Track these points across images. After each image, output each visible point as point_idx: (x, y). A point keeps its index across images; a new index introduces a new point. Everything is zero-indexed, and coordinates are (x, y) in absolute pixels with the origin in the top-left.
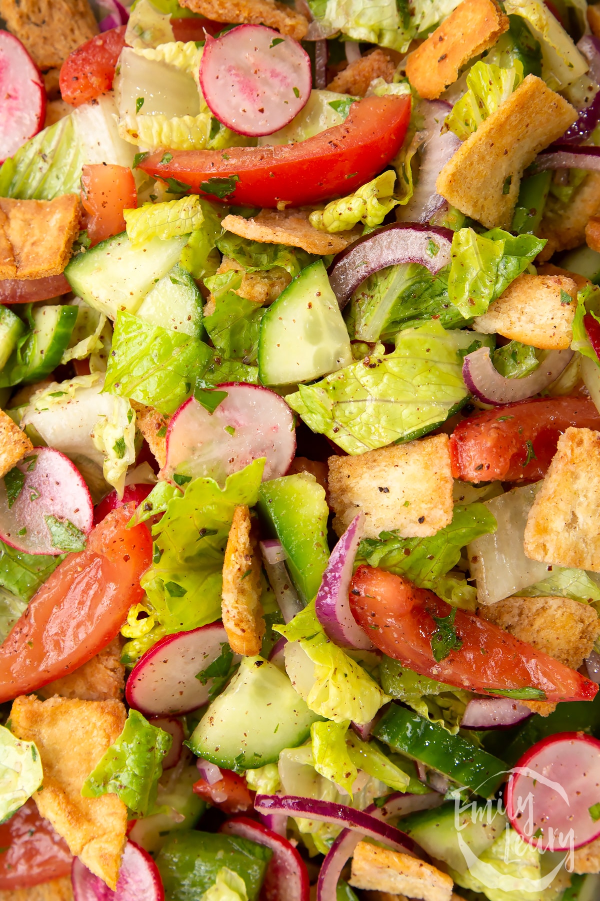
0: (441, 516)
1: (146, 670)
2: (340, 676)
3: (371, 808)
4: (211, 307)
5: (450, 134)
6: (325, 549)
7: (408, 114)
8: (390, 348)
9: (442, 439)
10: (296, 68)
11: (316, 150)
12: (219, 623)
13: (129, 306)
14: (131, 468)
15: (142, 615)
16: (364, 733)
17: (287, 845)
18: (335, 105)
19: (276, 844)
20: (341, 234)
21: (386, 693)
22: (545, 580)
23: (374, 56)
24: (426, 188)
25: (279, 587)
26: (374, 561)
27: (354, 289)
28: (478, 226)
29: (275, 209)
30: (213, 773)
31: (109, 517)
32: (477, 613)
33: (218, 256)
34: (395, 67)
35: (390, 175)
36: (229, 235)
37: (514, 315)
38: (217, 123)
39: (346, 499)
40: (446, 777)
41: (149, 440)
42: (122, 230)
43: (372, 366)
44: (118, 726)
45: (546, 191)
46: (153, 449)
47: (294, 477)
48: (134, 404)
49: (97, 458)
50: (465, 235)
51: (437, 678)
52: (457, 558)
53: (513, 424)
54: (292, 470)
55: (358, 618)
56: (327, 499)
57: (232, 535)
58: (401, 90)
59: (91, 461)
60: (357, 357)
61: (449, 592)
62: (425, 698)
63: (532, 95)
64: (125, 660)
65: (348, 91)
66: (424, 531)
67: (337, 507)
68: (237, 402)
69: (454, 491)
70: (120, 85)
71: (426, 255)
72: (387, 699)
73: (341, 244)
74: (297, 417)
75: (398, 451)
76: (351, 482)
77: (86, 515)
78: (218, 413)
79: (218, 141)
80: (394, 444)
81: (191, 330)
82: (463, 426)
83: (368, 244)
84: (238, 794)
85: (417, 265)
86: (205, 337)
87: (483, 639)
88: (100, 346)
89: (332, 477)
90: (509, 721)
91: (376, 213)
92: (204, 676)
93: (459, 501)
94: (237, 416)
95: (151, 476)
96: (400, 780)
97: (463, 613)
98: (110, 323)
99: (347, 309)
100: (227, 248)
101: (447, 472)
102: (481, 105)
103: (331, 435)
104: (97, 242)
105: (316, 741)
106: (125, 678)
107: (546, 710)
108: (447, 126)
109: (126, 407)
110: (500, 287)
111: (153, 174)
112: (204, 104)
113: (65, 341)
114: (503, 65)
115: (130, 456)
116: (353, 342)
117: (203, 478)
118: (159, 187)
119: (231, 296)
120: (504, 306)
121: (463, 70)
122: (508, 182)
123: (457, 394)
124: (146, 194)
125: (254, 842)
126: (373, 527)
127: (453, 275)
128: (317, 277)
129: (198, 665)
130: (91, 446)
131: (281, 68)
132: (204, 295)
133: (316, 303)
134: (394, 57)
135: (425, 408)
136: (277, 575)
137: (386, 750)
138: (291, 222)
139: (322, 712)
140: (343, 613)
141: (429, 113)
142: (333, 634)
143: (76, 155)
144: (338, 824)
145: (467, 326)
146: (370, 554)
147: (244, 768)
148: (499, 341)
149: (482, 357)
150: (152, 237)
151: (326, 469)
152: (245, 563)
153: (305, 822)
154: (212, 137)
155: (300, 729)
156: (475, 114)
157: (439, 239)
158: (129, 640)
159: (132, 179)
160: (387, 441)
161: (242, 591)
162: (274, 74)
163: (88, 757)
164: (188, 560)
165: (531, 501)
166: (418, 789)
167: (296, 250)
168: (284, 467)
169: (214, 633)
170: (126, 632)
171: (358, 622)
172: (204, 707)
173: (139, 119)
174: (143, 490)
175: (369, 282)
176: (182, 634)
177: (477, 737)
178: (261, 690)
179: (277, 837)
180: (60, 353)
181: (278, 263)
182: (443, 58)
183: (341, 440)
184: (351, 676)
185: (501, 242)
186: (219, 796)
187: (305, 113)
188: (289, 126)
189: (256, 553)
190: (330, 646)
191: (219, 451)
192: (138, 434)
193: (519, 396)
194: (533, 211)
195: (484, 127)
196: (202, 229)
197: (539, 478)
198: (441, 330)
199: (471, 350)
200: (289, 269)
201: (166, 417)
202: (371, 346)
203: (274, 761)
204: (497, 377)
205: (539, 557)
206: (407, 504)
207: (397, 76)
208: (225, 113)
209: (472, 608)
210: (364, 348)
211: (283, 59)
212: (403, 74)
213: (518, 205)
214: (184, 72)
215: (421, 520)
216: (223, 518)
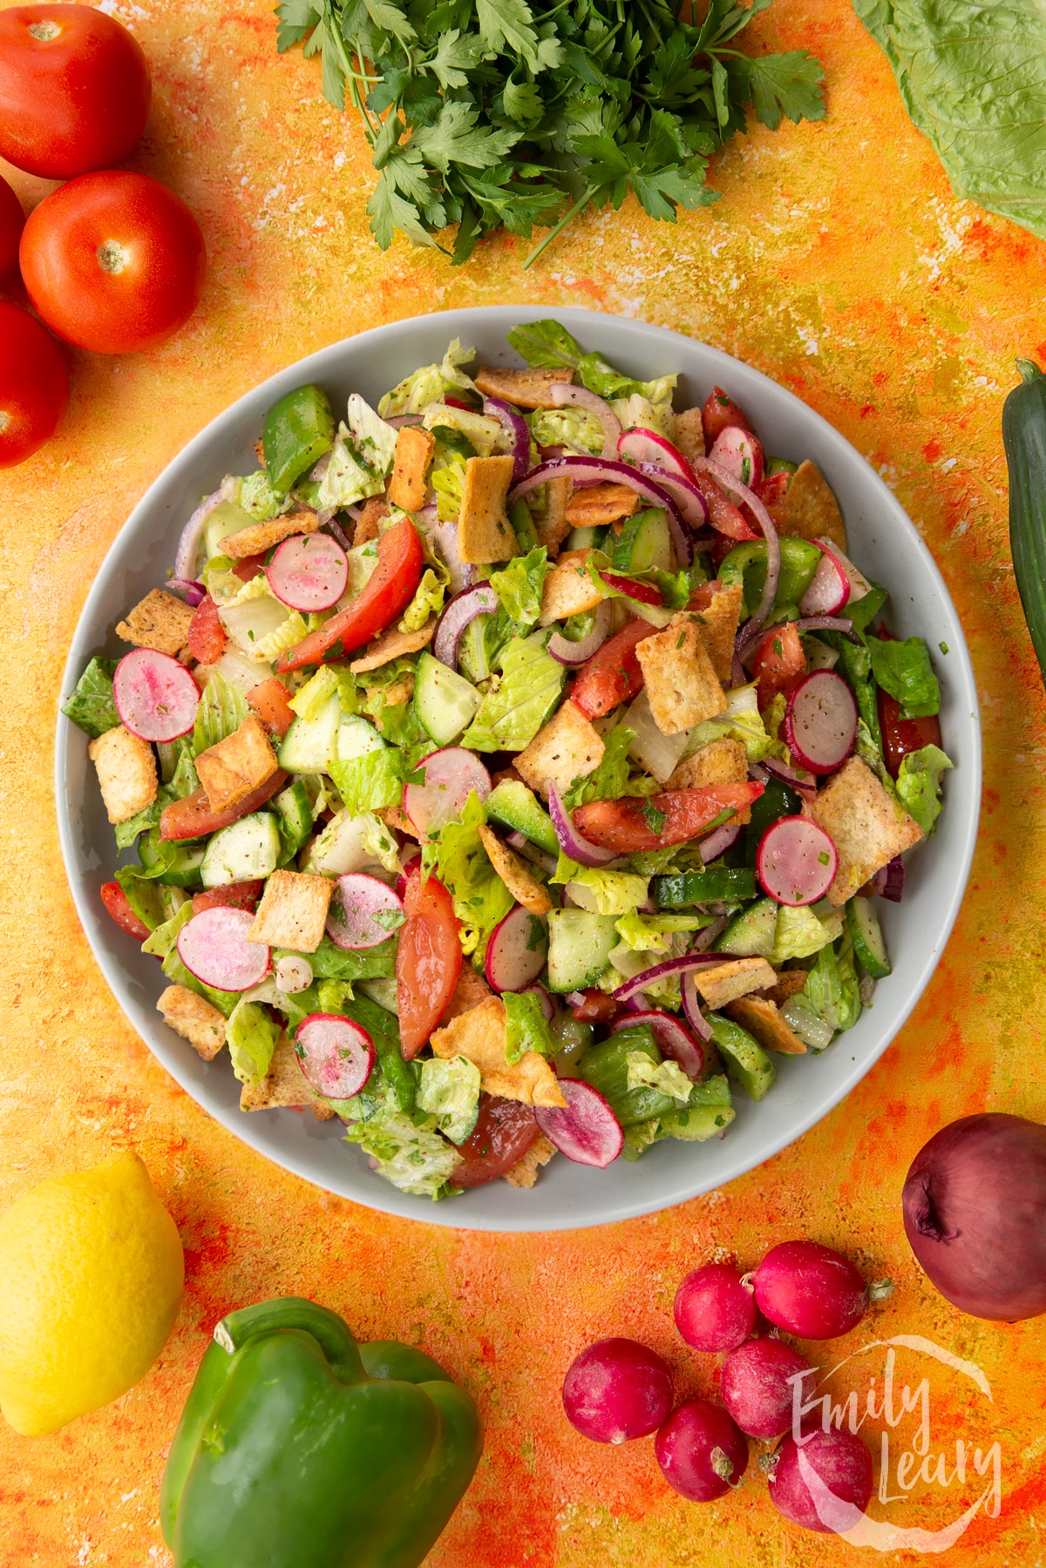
0: (598, 748)
1: (494, 964)
2: (609, 884)
3: (689, 951)
4: (380, 724)
5: (447, 524)
6: (545, 815)
7: (413, 528)
8: (500, 673)
9: (568, 704)
10: (328, 548)
11: (377, 588)
12: (517, 905)
13: (332, 759)
14: (399, 853)
15: (468, 933)
16: (650, 909)
17: (656, 1013)
18: (366, 553)
19: (650, 1017)
20: (424, 626)
21: (645, 876)
22: (690, 743)
23: (368, 507)
24: (454, 565)
25: (536, 858)
26: (579, 802)
27: (455, 655)
28: (499, 566)
29: (374, 640)
30: (578, 999)
31: (408, 888)
32: (665, 791)
33: (362, 692)
34: (385, 503)
35: (429, 573)
36: (359, 675)
37: (558, 602)
38: (304, 614)
39: (539, 778)
40: (719, 901)
41: (399, 827)
42: (293, 715)
43: (497, 691)
44: (501, 1011)
45: (527, 512)
46: (406, 831)
47: (499, 788)
48: (375, 812)
49: (375, 862)
50: (496, 578)
51: (667, 845)
52: (627, 767)
53: (603, 665)
54: (494, 785)
55: (595, 842)
56: (527, 785)
57: (486, 846)
58: (397, 518)
59: (373, 866)
60: (484, 693)
61: (637, 789)
62: (670, 863)
63: (478, 469)
64: (478, 971)
65: (368, 539)
66: (595, 764)
67: (537, 787)
68: (435, 768)
69: (596, 730)
70: (231, 632)
71: (481, 605)
72: (648, 880)
73: (428, 633)
74: (474, 751)
75: (548, 729)
76: (535, 767)
77: (393, 898)
78: (428, 783)
79: (312, 624)
80: (543, 726)
81: (379, 745)
82: (574, 687)
83: (443, 623)
84: (604, 1003)
85: (483, 615)
86: (389, 744)
87: (677, 803)
88: (330, 794)
89: (522, 772)
90: (730, 841)
91: (437, 601)
92: (532, 945)
93: (604, 733)
94: (440, 776)
95: (416, 849)
96: (690, 923)
97: (654, 797)
98: (326, 777)
99: (459, 669)
100: (364, 683)
101: (583, 721)
102: (452, 495)
103: (503, 748)
104: (284, 736)
105: (624, 934)
106: (486, 981)
107: (746, 818)
108: (441, 521)
109: (372, 818)
110: (538, 592)
111: (289, 671)
112: (288, 608)
113: (307, 807)
114: (448, 463)
115: (394, 846)
116: (476, 685)
117: (444, 825)
118: (297, 676)
119: (387, 710)
120: (549, 601)
121: (427, 480)
122: (500, 526)
123: (557, 671)
124: (292, 685)
125: (635, 1027)
126: (564, 784)
127: (506, 605)
128: (428, 662)
129: (523, 942)
130: (368, 856)
131: (319, 555)
132: (369, 719)
133: (439, 678)
134: (380, 498)
135: (545, 693)
136: (530, 852)
137: (673, 911)
138: (390, 640)
139: (612, 911)
140: (581, 844)
141: (425, 517)
142: (588, 863)
143: (234, 692)
144: (675, 972)
145: (536, 627)
146: (574, 801)
147: (594, 981)
148: (561, 623)
149: (557, 641)
150: (317, 708)
151: (515, 770)
152: (505, 857)
153: (655, 987)
154: (307, 623)
155: (611, 935)
156: (452, 502)
157: (481, 591)
158: (472, 955)
159: (279, 684)
160: (538, 728)
161: (516, 875)
162: (318, 561)
163: (497, 1041)
164: (472, 881)
165: (647, 702)
166: (709, 922)
167: (404, 657)
168: (488, 786)
169: (518, 915)
170: (466, 950)
171: (596, 845)
172: (546, 964)
173: (258, 644)
174: (417, 860)
175: (460, 643)
176: (499, 926)
177: (721, 864)
178: (570, 926)
179: (646, 1013)
180: (309, 816)
181: (400, 670)
182: (410, 481)
183: (511, 746)
184: (616, 879)
185: (519, 565)
186: (592, 1011)
187: (351, 568)
188: (348, 588)
189: (510, 847)
190: (591, 871)
191: (444, 805)
192: (390, 828)
193: (596, 646)
194: (527, 532)
195: (463, 508)
196: (341, 683)
197: (642, 685)
198: (522, 642)
199: (548, 639)
200: (409, 670)
201: (399, 806)
202: (489, 680)
203: (610, 966)
204: (574, 645)
205: (674, 732)
206: (574, 756)
207: (391, 509)
208: (306, 605)
209: (660, 790)
210: (485, 684)
211: (317, 549)
212: (393, 504)
213: (516, 534)
214: (264, 597)
215: (588, 759)
216: (474, 840)
